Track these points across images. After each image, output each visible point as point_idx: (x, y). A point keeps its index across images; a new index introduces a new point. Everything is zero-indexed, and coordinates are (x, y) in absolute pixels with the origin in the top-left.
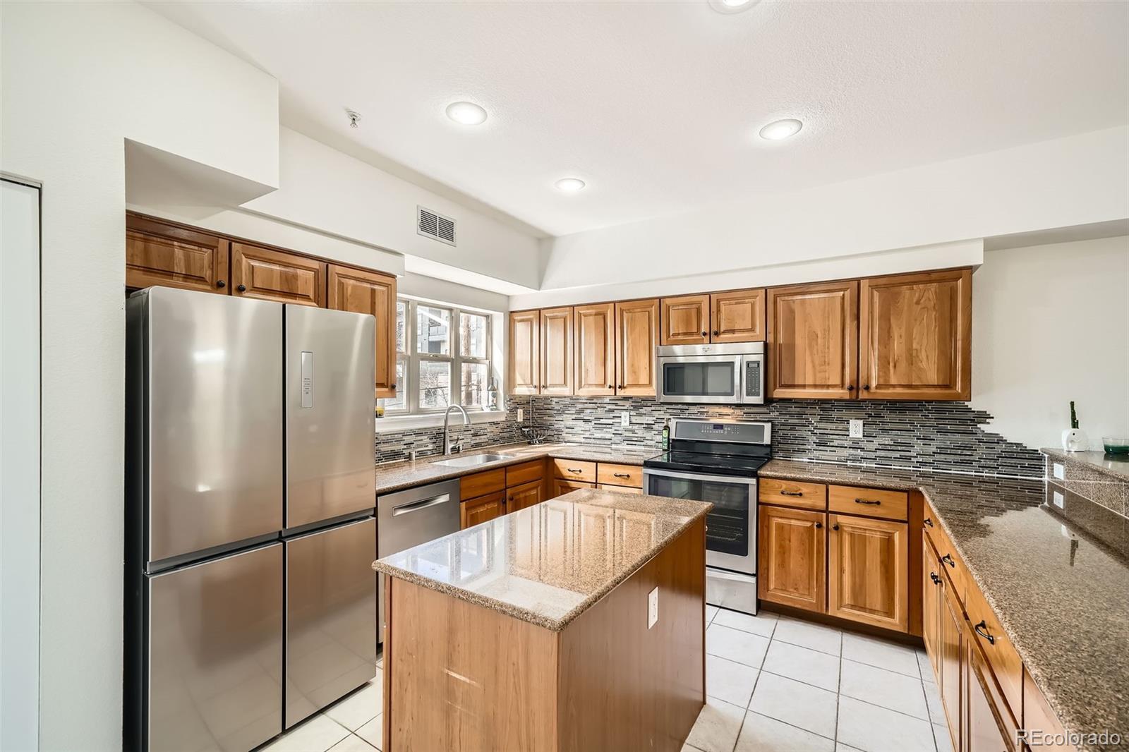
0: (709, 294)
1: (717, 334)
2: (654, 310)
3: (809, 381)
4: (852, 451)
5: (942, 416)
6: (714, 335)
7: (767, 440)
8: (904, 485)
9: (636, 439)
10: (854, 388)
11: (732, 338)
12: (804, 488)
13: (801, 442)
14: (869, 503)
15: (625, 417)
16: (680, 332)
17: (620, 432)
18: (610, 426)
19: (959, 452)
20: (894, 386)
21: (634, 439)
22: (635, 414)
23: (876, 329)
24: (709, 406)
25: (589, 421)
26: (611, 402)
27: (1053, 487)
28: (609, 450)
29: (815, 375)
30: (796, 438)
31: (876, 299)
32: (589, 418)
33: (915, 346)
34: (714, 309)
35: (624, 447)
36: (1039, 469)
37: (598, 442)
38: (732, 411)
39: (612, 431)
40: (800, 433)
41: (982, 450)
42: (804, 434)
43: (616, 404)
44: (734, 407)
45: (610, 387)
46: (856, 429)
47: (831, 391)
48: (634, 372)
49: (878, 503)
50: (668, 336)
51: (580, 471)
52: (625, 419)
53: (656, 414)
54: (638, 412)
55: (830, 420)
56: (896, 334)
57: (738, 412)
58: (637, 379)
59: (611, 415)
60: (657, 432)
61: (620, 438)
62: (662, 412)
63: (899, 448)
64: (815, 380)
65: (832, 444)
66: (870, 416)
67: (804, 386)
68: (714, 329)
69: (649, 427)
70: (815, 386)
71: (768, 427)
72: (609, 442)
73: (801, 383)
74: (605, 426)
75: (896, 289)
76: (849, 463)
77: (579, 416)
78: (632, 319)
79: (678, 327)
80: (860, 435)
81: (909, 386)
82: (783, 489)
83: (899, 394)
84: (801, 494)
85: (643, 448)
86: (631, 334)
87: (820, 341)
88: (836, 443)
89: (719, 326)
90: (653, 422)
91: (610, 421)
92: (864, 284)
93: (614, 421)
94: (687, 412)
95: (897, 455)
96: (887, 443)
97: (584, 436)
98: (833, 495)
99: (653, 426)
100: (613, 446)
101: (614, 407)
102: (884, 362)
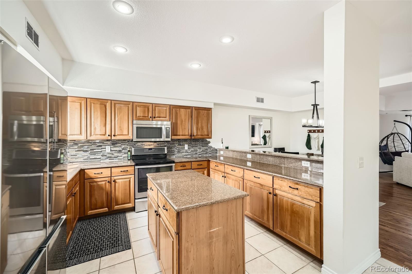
0: (152, 104)
1: (155, 118)
2: (130, 106)
3: (181, 134)
4: (186, 153)
5: (203, 142)
6: (153, 118)
7: (166, 152)
8: (207, 159)
9: (114, 157)
10: (191, 136)
11: (159, 119)
12: (186, 164)
13: (174, 152)
14: (200, 165)
15: (108, 148)
16: (141, 116)
17: (105, 155)
18: (100, 153)
19: (205, 151)
20: (199, 135)
21: (112, 157)
22: (113, 147)
23: (196, 121)
24: (145, 142)
25: (87, 151)
26: (100, 142)
27: (220, 156)
28: (99, 163)
29: (182, 132)
30: (172, 151)
31: (196, 113)
32: (87, 150)
33: (203, 125)
34: (154, 109)
35: (108, 161)
36: (216, 153)
37: (92, 160)
38: (153, 144)
39: (101, 154)
40: (173, 149)
41: (209, 150)
42: (174, 149)
43: (103, 143)
44: (154, 142)
45: (109, 135)
46: (186, 147)
47: (186, 136)
48: (121, 129)
49: (202, 165)
50: (136, 117)
51: (102, 173)
52: (108, 149)
53: (123, 146)
54: (114, 146)
55: (181, 145)
56: (199, 122)
57: (155, 144)
58: (122, 132)
59: (100, 148)
60: (124, 153)
61: (105, 157)
62: (126, 145)
63: (195, 151)
64: (182, 134)
65: (181, 152)
66: (189, 143)
67: (179, 135)
68: (154, 116)
69: (120, 151)
70: (182, 135)
71: (166, 148)
72: (99, 160)
73: (179, 134)
74: (97, 153)
75: (199, 111)
76: (185, 157)
77: (80, 149)
78: (120, 108)
79: (140, 114)
80: (187, 149)
81: (202, 135)
82: (181, 165)
83: (200, 137)
84: (185, 166)
85: (117, 160)
86: (120, 114)
87: (183, 122)
88: (182, 151)
89: (155, 115)
90: (122, 149)
91: (100, 150)
92: (193, 108)
93: (102, 150)
94: (136, 145)
95: (195, 153)
96: (193, 150)
97: (84, 158)
98: (193, 165)
99: (122, 151)
100: (101, 161)
101: (102, 144)
102: (197, 129)
